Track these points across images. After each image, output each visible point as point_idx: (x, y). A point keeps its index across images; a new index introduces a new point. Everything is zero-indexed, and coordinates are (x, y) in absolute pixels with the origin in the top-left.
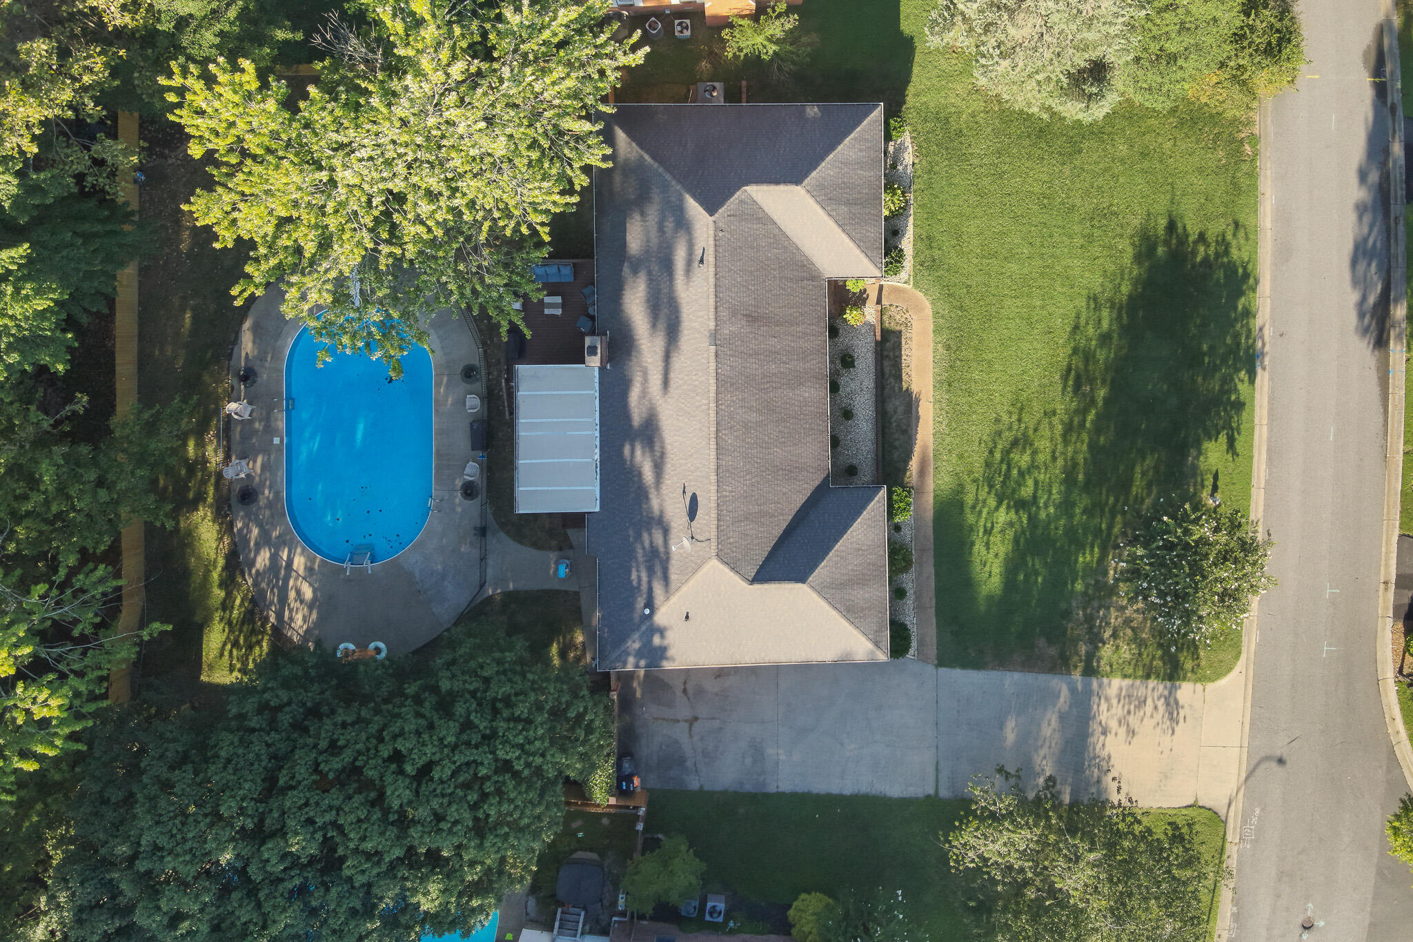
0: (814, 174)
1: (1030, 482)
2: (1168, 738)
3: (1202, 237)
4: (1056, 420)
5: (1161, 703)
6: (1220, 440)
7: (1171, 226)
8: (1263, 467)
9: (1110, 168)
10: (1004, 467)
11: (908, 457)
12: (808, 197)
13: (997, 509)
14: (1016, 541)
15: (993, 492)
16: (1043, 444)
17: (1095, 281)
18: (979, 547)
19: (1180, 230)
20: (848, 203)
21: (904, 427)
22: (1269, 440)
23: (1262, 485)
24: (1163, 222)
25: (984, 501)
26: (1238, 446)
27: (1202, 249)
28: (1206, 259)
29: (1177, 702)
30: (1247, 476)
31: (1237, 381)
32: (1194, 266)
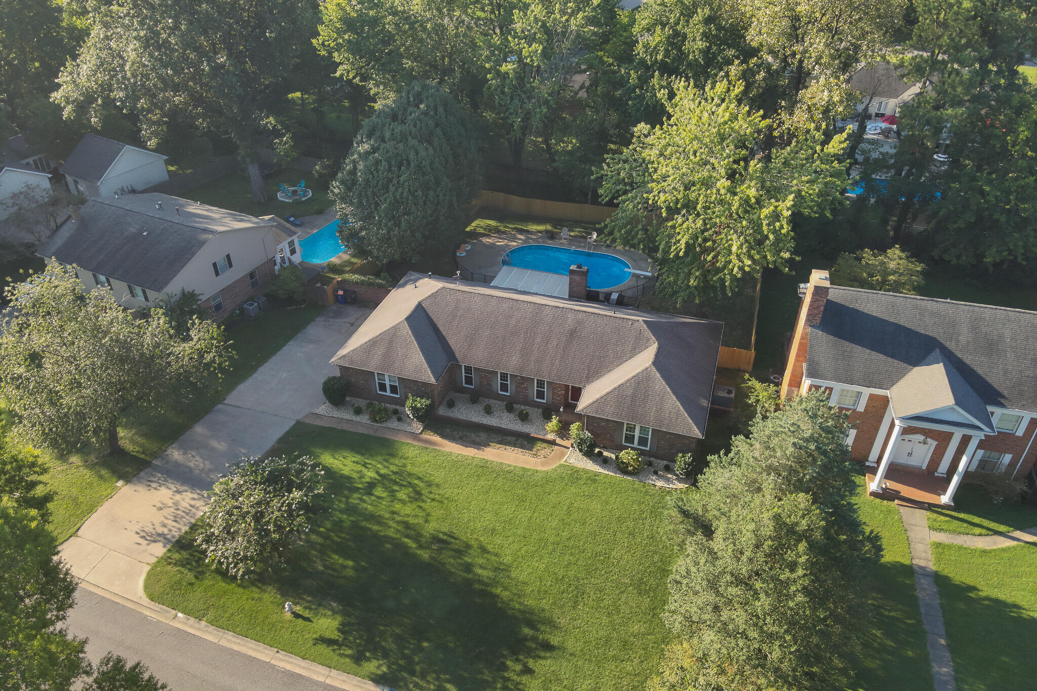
0: (658, 375)
1: (384, 495)
2: (137, 528)
3: (528, 671)
4: (420, 521)
5: (166, 531)
6: (336, 632)
7: (548, 647)
8: (289, 667)
9: (619, 612)
10: (405, 483)
11: (443, 436)
12: (643, 368)
13: (378, 473)
14: (349, 478)
15: (391, 474)
16: (408, 509)
17: (521, 574)
18: (358, 458)
19: (542, 654)
20: (634, 396)
21: (464, 438)
22: (309, 680)
23: (273, 662)
24: (555, 640)
25: (388, 468)
26: (322, 648)
27: (518, 667)
28: (505, 668)
29: (155, 541)
30: (289, 648)
31: (381, 662)
32: (504, 656)
